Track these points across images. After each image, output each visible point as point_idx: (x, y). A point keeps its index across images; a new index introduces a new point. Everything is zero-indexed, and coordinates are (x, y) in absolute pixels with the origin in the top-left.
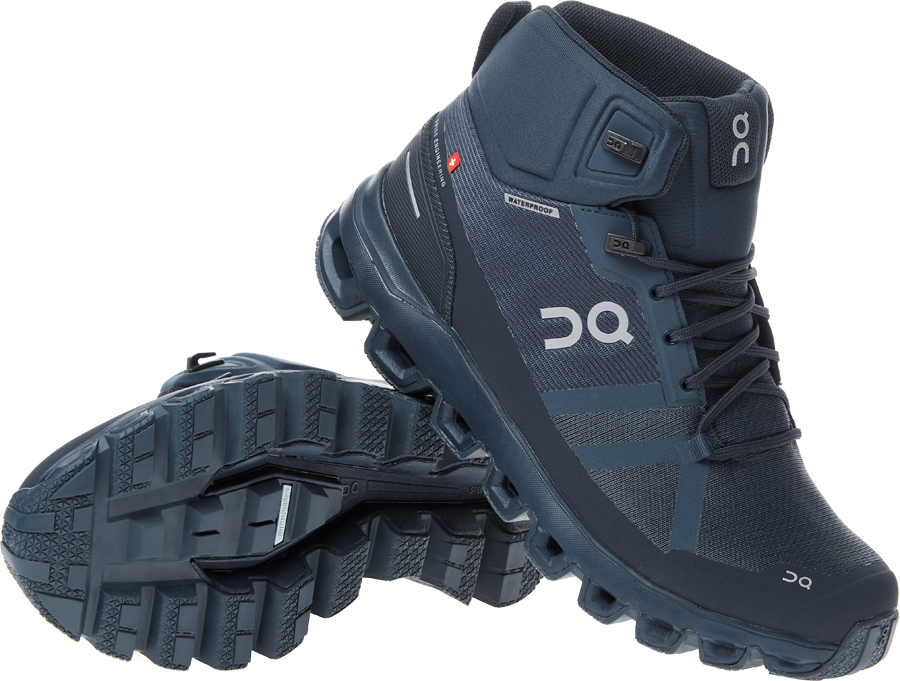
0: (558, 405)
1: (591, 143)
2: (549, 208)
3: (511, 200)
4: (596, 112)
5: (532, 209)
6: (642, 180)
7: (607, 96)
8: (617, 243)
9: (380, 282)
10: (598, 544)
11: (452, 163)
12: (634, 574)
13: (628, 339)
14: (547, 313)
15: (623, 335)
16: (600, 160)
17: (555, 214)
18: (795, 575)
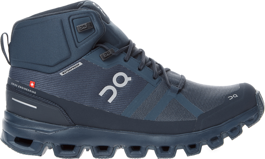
0: (129, 113)
1: (74, 35)
2: (77, 64)
3: (63, 73)
4: (68, 25)
5: (73, 69)
6: (98, 30)
7: (67, 19)
8: (106, 54)
9: (44, 134)
10: (177, 135)
11: (32, 85)
12: (195, 133)
13: (130, 79)
14: (101, 94)
15: (128, 79)
16: (80, 37)
17: (81, 64)
18: (231, 96)
